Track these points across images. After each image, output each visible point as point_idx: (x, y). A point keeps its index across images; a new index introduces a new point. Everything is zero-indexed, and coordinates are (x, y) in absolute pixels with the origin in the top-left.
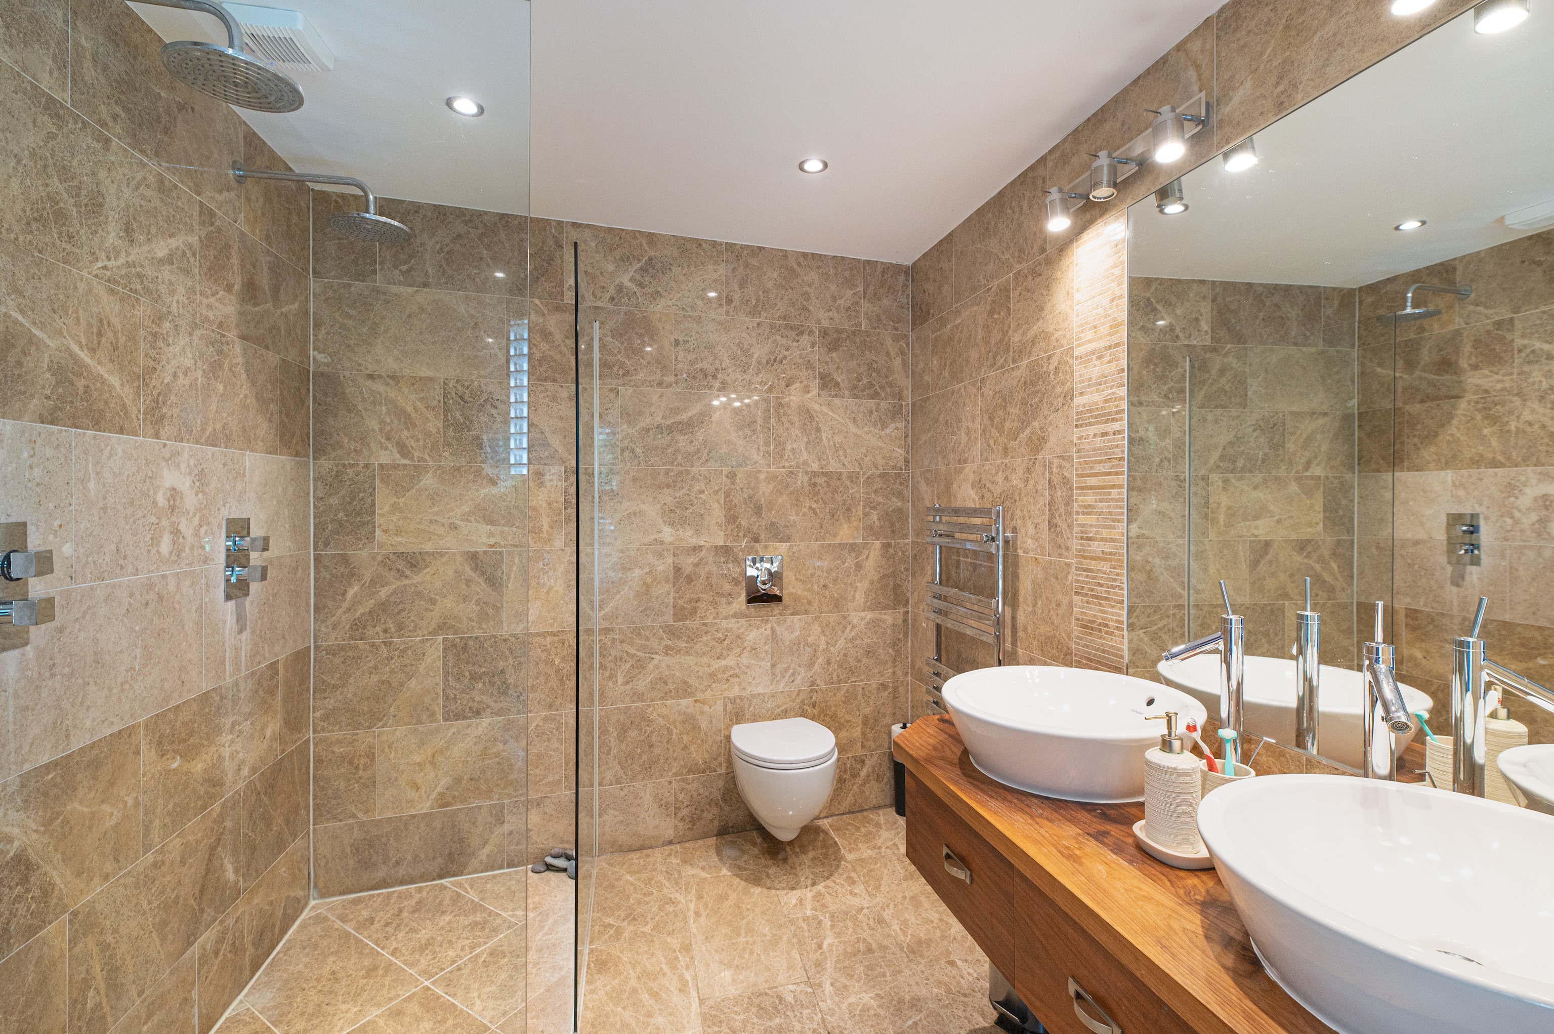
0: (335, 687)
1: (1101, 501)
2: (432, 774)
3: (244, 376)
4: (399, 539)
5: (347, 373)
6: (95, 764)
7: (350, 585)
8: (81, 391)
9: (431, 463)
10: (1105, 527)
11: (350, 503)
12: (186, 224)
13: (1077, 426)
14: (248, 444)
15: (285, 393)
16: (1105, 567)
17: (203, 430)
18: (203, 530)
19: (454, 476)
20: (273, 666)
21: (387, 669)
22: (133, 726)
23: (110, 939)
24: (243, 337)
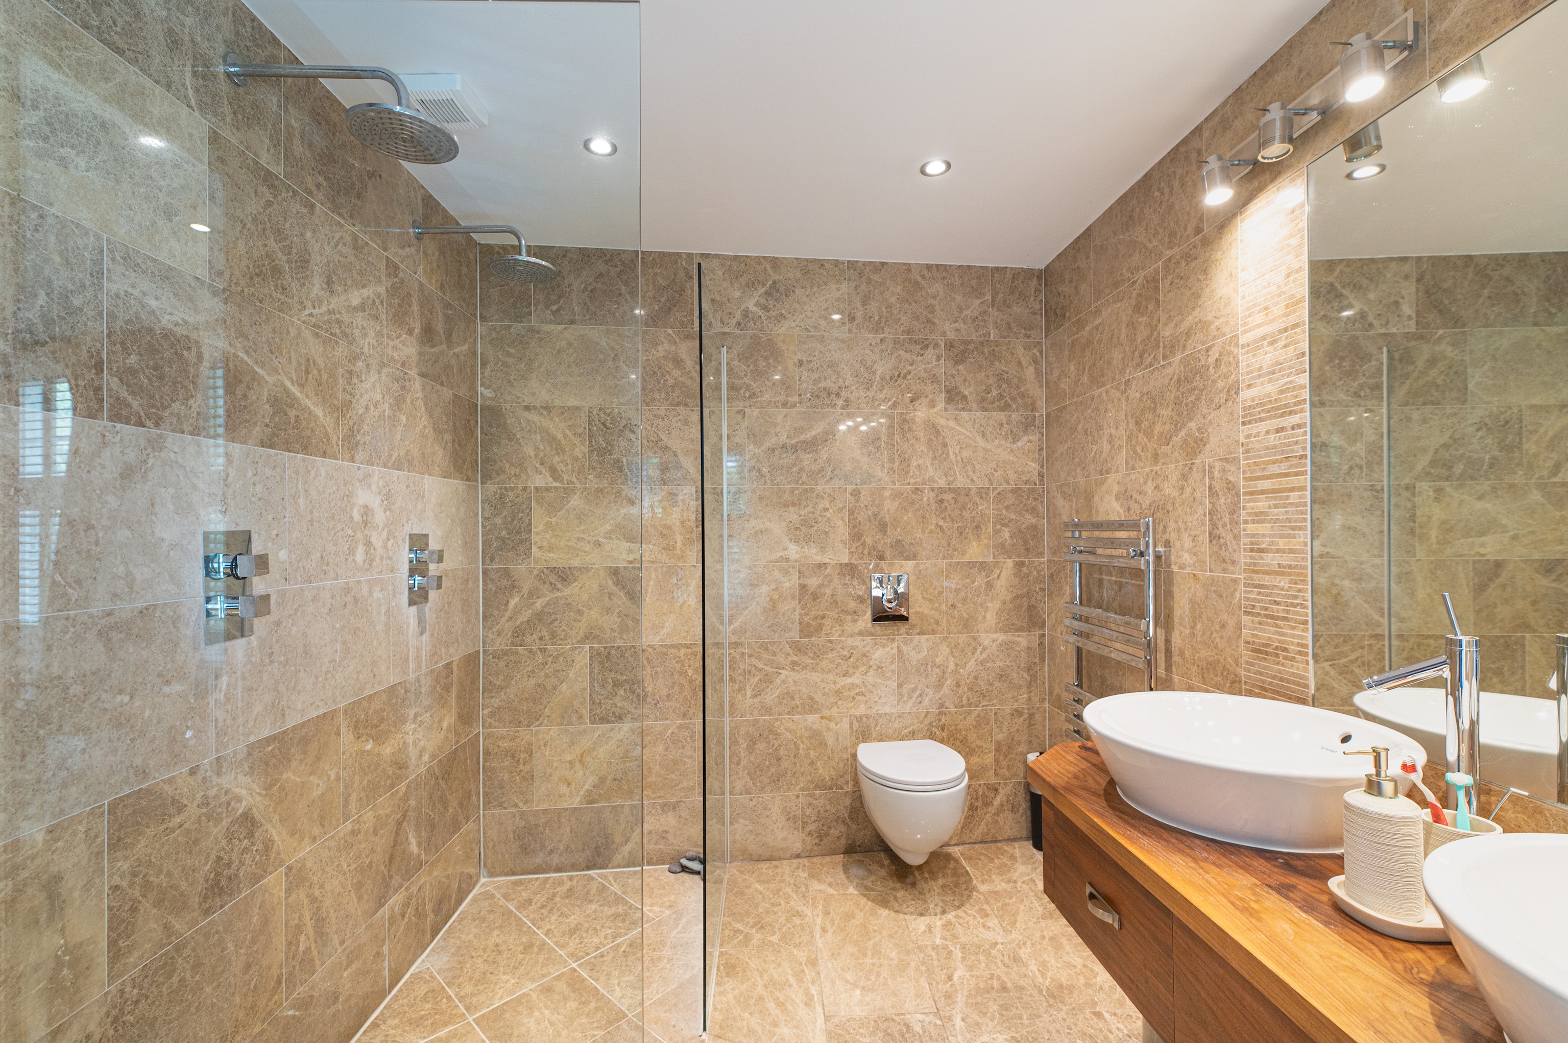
0: (501, 688)
1: (1276, 506)
2: (581, 773)
3: (423, 409)
4: (551, 555)
5: (508, 406)
6: (305, 741)
7: (511, 596)
8: (293, 420)
9: (578, 486)
10: (1282, 536)
11: (511, 523)
12: (375, 277)
13: (1244, 423)
14: (427, 469)
15: (458, 424)
17: (390, 456)
18: (390, 543)
19: (598, 497)
20: (449, 665)
21: (542, 674)
22: (335, 710)
23: (317, 893)
24: (422, 375)
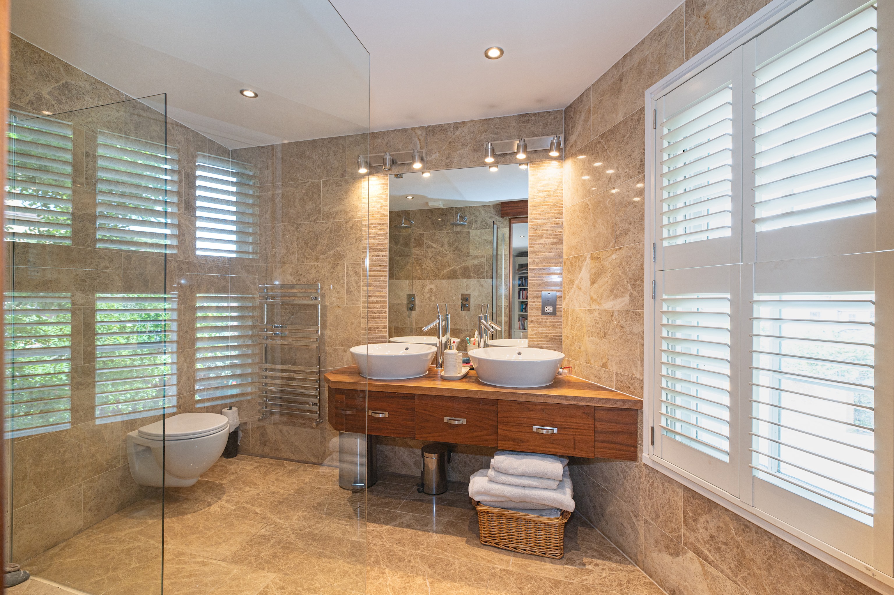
1: (375, 281)
10: (378, 291)
13: (363, 252)
16: (378, 306)
